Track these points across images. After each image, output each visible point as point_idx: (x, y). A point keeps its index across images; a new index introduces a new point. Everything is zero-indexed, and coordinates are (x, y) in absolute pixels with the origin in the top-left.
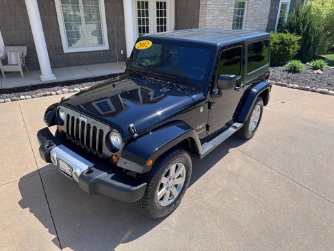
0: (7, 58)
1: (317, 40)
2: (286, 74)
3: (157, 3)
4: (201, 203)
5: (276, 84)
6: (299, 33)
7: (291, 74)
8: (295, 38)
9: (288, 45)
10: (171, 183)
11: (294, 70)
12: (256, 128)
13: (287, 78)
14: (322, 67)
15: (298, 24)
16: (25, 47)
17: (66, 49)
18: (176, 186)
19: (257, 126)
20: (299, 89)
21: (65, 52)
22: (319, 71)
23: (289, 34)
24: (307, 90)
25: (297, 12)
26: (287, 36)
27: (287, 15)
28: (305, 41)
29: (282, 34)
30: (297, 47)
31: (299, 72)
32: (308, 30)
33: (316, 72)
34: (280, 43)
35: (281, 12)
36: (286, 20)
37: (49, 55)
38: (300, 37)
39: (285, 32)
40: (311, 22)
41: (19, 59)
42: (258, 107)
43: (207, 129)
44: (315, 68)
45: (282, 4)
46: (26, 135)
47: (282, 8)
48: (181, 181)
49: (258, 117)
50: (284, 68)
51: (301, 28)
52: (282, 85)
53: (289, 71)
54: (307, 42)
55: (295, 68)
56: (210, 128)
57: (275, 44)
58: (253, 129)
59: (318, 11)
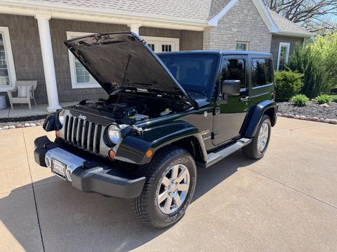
0: (17, 91)
1: (319, 79)
2: (291, 108)
3: (163, 46)
4: (208, 216)
5: (282, 116)
6: (301, 72)
7: (296, 107)
8: (298, 75)
9: (292, 82)
10: (173, 187)
11: (300, 104)
12: (265, 149)
13: (294, 111)
14: (327, 101)
15: (299, 64)
16: (36, 82)
17: (75, 85)
18: (180, 193)
19: (266, 146)
20: (307, 120)
21: (73, 88)
22: (326, 105)
23: (291, 71)
24: (315, 120)
25: (297, 54)
26: (290, 74)
27: (287, 57)
28: (308, 80)
29: (284, 72)
30: (300, 83)
31: (304, 105)
32: (309, 69)
33: (322, 105)
34: (283, 80)
35: (281, 54)
36: (287, 61)
37: (58, 90)
38: (303, 75)
39: (288, 70)
40: (311, 62)
41: (29, 92)
42: (265, 125)
43: (213, 138)
44: (321, 102)
45: (282, 47)
46: (25, 154)
47: (282, 51)
48: (185, 188)
49: (267, 137)
50: (289, 103)
51: (302, 67)
52: (288, 117)
53: (295, 105)
54: (310, 81)
55: (300, 102)
56: (215, 137)
57: (278, 80)
58: (262, 149)
59: (318, 53)
